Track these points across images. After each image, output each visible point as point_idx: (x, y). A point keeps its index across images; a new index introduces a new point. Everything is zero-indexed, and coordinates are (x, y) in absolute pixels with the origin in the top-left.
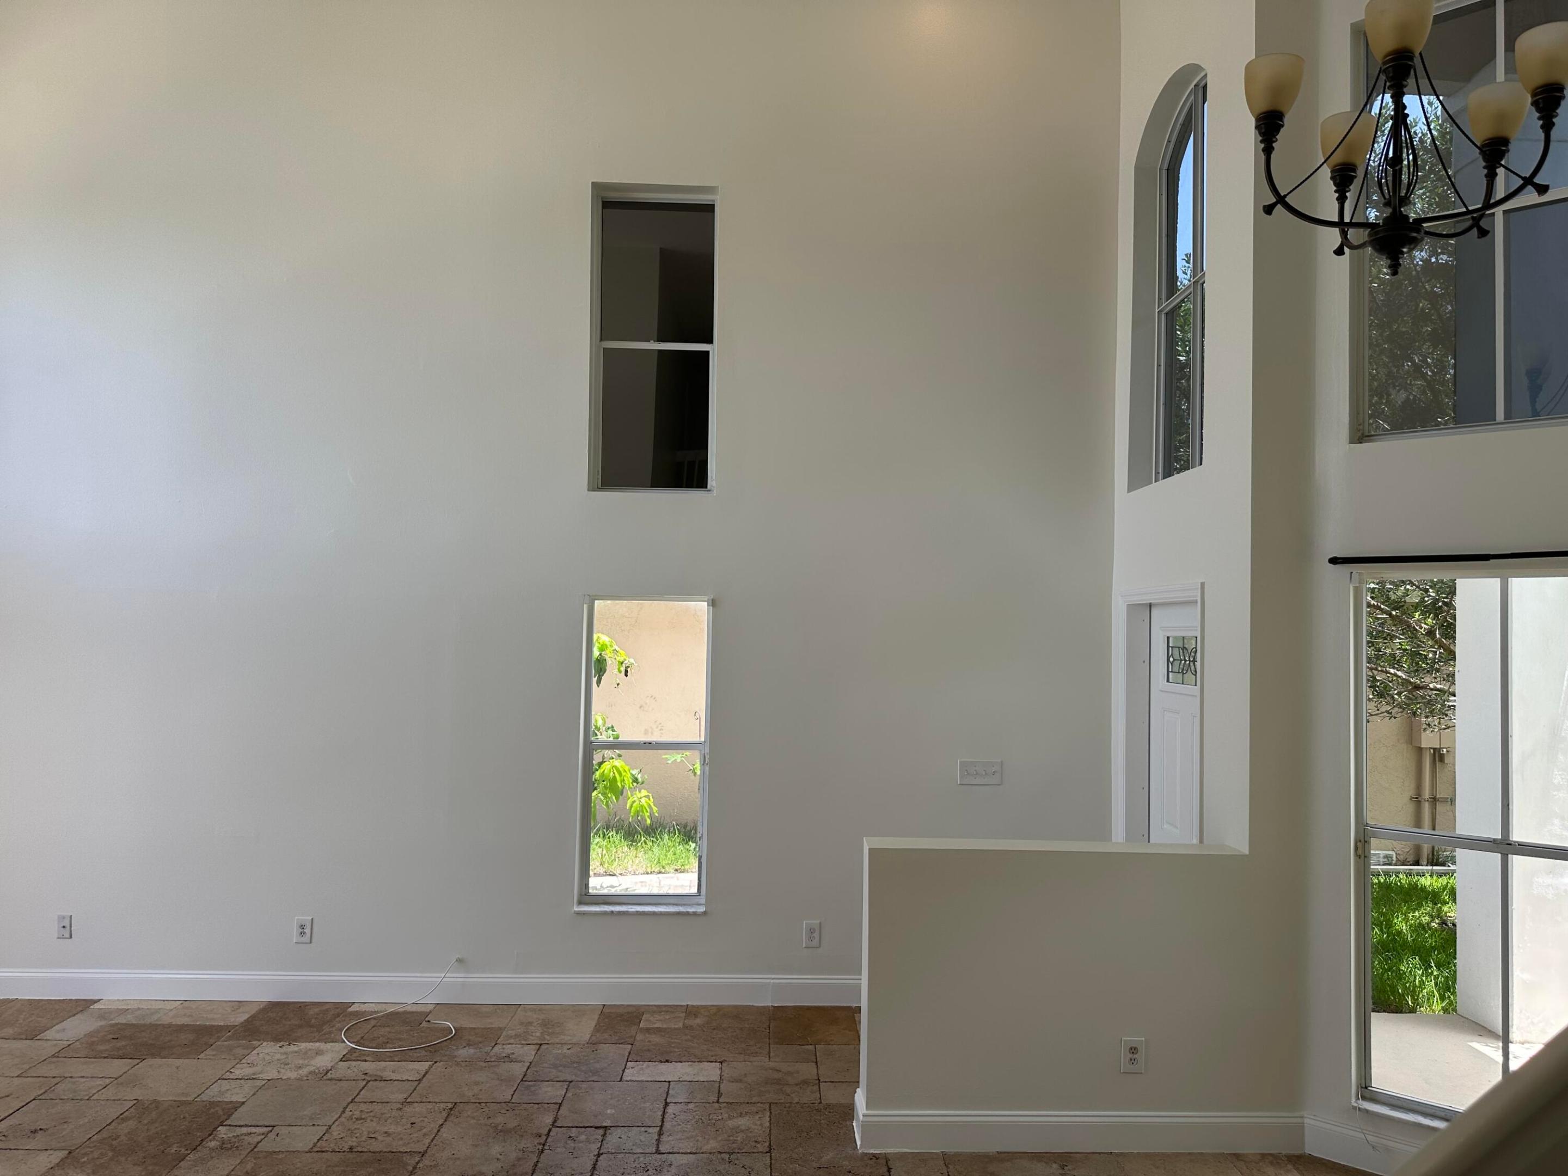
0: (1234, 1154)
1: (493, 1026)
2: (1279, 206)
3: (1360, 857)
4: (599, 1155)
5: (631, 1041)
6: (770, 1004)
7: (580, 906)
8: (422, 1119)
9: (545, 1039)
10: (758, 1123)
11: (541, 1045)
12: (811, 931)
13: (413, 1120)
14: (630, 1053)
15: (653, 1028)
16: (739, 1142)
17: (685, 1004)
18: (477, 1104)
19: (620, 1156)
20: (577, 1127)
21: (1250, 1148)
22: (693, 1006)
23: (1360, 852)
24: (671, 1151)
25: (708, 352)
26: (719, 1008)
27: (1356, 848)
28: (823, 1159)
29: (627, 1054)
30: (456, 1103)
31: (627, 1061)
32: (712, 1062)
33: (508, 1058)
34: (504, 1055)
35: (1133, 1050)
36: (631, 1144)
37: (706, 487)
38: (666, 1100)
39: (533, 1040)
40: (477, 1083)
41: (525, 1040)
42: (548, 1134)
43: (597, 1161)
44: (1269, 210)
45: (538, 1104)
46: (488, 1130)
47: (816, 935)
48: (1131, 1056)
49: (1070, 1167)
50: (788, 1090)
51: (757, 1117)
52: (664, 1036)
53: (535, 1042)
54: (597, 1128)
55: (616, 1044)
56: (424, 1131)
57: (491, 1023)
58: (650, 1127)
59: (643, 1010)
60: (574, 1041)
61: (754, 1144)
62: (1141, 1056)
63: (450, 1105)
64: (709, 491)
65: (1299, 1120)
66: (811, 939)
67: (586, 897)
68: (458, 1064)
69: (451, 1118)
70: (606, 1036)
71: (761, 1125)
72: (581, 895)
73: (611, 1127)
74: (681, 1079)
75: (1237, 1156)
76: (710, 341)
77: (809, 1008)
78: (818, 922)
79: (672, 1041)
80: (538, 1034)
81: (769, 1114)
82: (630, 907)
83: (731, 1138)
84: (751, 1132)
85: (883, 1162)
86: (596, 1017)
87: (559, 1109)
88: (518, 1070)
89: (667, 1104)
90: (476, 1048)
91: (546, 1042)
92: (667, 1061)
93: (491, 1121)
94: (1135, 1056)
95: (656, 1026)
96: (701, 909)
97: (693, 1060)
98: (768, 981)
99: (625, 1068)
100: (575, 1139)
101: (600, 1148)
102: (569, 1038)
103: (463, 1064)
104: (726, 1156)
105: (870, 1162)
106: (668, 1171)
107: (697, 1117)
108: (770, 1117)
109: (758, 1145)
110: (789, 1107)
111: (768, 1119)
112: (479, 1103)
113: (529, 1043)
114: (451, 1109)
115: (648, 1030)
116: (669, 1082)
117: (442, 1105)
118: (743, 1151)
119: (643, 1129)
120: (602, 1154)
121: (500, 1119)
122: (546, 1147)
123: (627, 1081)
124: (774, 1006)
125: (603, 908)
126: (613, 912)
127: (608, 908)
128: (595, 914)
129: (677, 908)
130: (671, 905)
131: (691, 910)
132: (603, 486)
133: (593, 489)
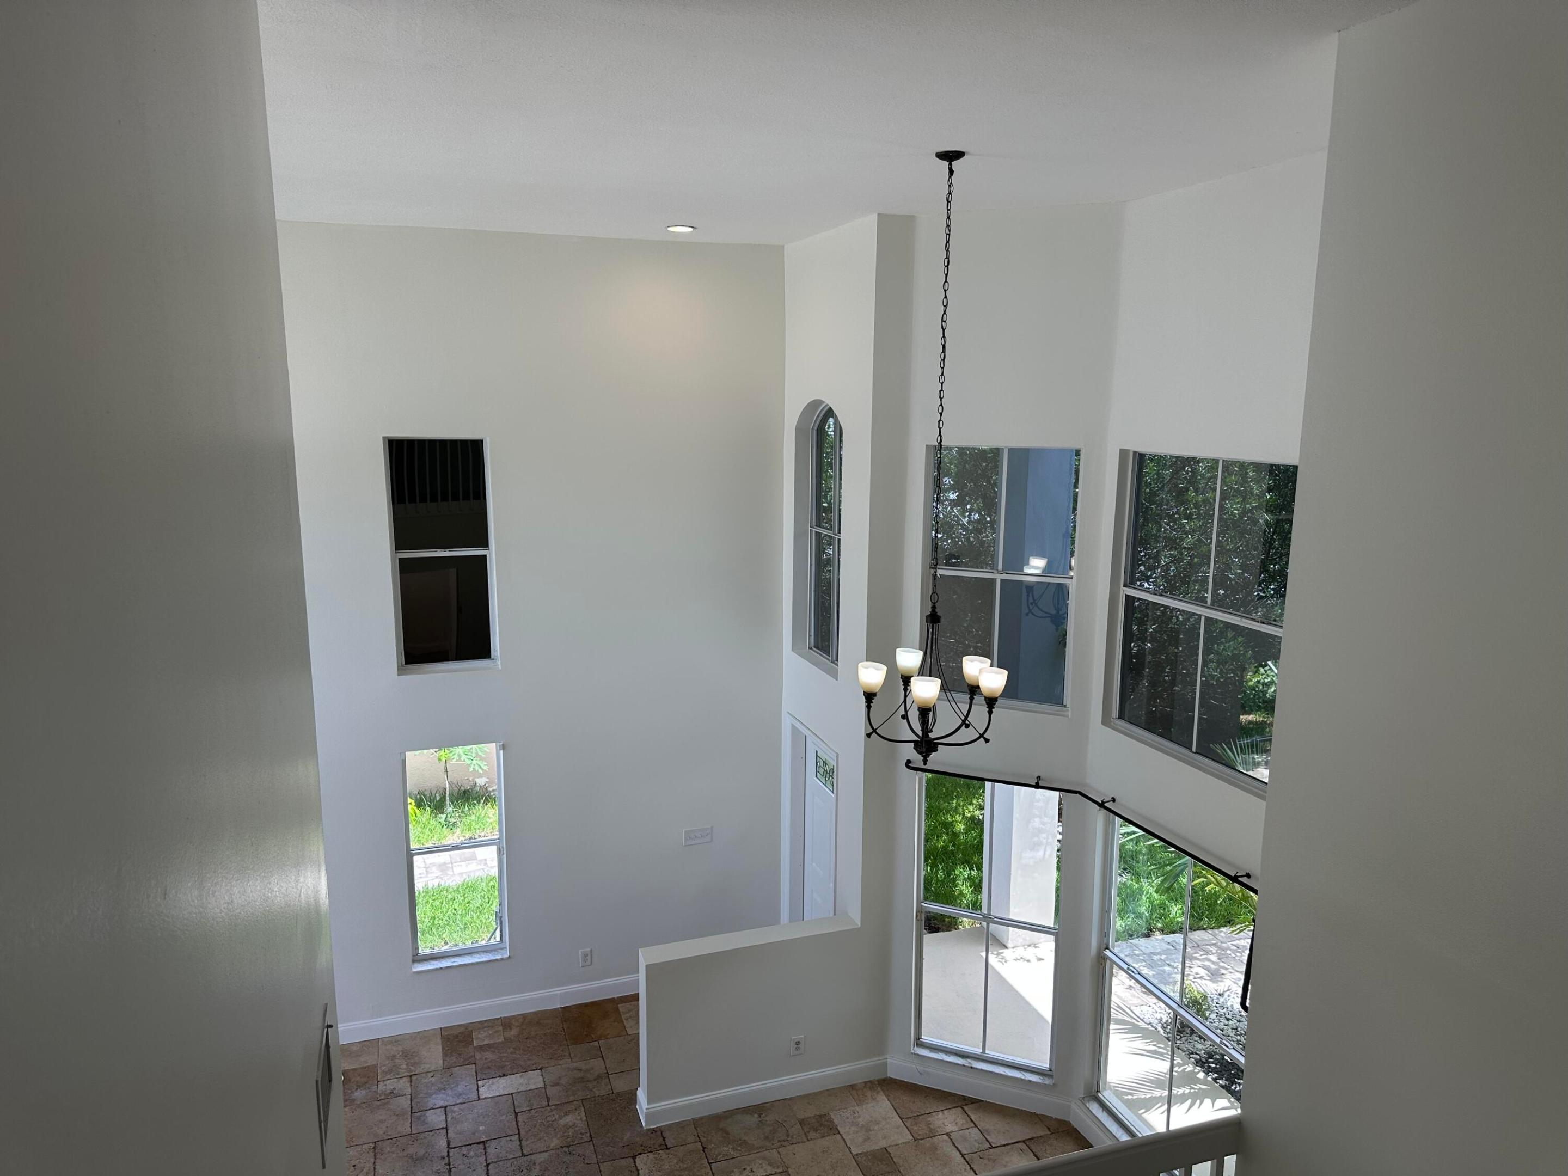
0: (851, 1085)
1: (367, 1065)
2: (874, 734)
3: (918, 920)
4: (488, 1165)
5: (472, 1060)
6: (559, 1007)
7: (416, 965)
8: (358, 1161)
9: (411, 1071)
10: (579, 1118)
11: (411, 1076)
12: (586, 956)
13: (353, 1163)
14: (476, 1073)
15: (484, 1045)
16: (571, 1136)
17: (499, 1017)
18: (390, 1140)
19: (501, 1163)
20: (465, 1146)
21: (858, 1080)
22: (505, 1018)
23: (919, 918)
24: (531, 1152)
25: (486, 556)
26: (524, 1016)
27: (917, 916)
28: (625, 1139)
29: (475, 1074)
30: (375, 1142)
31: (477, 1081)
32: (534, 1070)
33: (393, 1094)
34: (389, 1091)
35: (798, 1043)
36: (504, 1152)
37: (490, 657)
38: (515, 1111)
39: (403, 1073)
40: (382, 1122)
41: (398, 1074)
42: (448, 1156)
43: (488, 1170)
44: (868, 737)
45: (431, 1131)
46: (408, 1161)
47: (589, 957)
48: (796, 1046)
49: (764, 1115)
50: (590, 1085)
51: (577, 1114)
52: (494, 1052)
53: (405, 1075)
54: (478, 1143)
55: (463, 1065)
56: (365, 1170)
57: (366, 1062)
58: (511, 1135)
59: (470, 1029)
60: (433, 1068)
61: (580, 1136)
62: (801, 1046)
63: (373, 1146)
64: (493, 659)
65: (885, 1061)
66: (585, 961)
67: (418, 958)
68: (359, 1106)
69: (378, 1156)
70: (454, 1059)
71: (581, 1119)
72: (413, 956)
73: (487, 1141)
74: (519, 1090)
75: (852, 1087)
76: (485, 544)
77: (586, 1005)
78: (590, 949)
79: (502, 1055)
80: (404, 1066)
81: (583, 1109)
82: (453, 960)
83: (566, 1134)
84: (576, 1127)
85: (659, 1133)
86: (439, 1041)
87: (447, 1132)
88: (404, 1102)
89: (516, 1114)
90: (365, 1089)
91: (413, 1073)
92: (504, 1075)
93: (405, 1153)
94: (799, 1046)
95: (486, 1042)
96: (507, 955)
97: (522, 1071)
98: (557, 992)
99: (478, 1087)
100: (468, 1155)
101: (486, 1160)
102: (428, 1066)
103: (364, 1106)
104: (566, 1149)
105: (652, 1135)
106: (535, 1169)
107: (539, 1121)
108: (585, 1111)
109: (584, 1137)
110: (595, 1100)
111: (584, 1114)
112: (391, 1139)
113: (401, 1076)
114: (374, 1148)
115: (481, 1048)
116: (512, 1094)
117: (366, 1146)
118: (575, 1143)
119: (508, 1138)
120: (489, 1164)
121: (411, 1150)
122: (452, 1166)
123: (484, 1099)
124: (561, 1008)
125: (434, 965)
126: (441, 968)
127: (437, 965)
128: (429, 971)
129: (488, 957)
130: (482, 953)
131: (499, 957)
132: (406, 663)
133: (401, 672)
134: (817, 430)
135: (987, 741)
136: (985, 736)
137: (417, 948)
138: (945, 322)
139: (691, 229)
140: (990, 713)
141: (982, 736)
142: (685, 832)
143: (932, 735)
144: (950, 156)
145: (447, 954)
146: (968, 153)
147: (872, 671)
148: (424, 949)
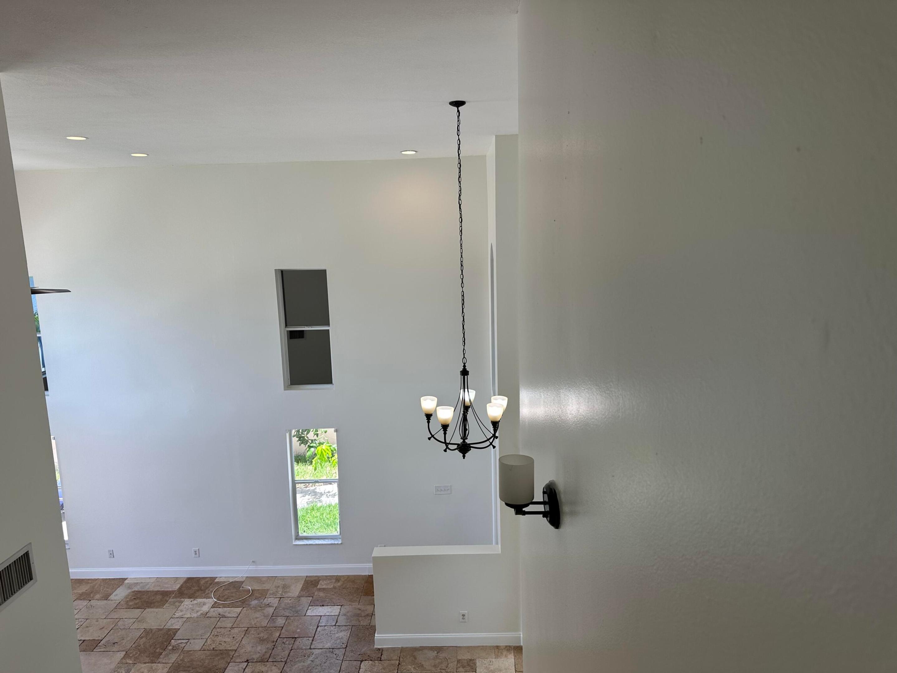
0: (497, 646)
1: (265, 588)
2: (432, 438)
4: (291, 650)
5: (312, 595)
6: (368, 574)
7: (296, 541)
8: (237, 635)
9: (282, 595)
10: (346, 635)
11: (281, 598)
13: (234, 636)
14: (311, 602)
15: (322, 588)
16: (337, 644)
17: (336, 575)
18: (255, 628)
19: (298, 650)
20: (286, 638)
21: (502, 644)
22: (339, 576)
24: (315, 648)
25: (329, 330)
26: (348, 576)
28: (362, 651)
29: (310, 602)
30: (248, 628)
31: (309, 606)
32: (338, 606)
33: (268, 605)
34: (267, 603)
35: (463, 615)
36: (302, 645)
37: (332, 384)
38: (318, 625)
39: (278, 596)
40: (256, 618)
41: (276, 596)
42: (276, 641)
43: (290, 652)
44: (429, 439)
45: (275, 627)
46: (258, 640)
48: (462, 617)
49: (440, 653)
50: (360, 619)
51: (346, 632)
52: (325, 593)
53: (279, 597)
54: (293, 638)
55: (307, 597)
56: (237, 641)
57: (265, 587)
58: (310, 637)
59: (320, 579)
60: (293, 596)
61: (341, 644)
62: (466, 617)
63: (246, 629)
65: (519, 635)
67: (298, 538)
68: (251, 609)
69: (246, 635)
70: (304, 593)
71: (347, 636)
72: (296, 536)
73: (297, 637)
74: (326, 615)
75: (497, 647)
79: (327, 595)
80: (281, 592)
81: (350, 630)
82: (314, 541)
83: (335, 642)
84: (343, 639)
85: (381, 651)
86: (303, 582)
87: (282, 629)
88: (271, 610)
89: (318, 626)
90: (258, 600)
91: (283, 596)
92: (323, 606)
93: (259, 636)
94: (464, 617)
95: (324, 587)
96: (340, 542)
97: (332, 605)
98: (366, 566)
99: (308, 609)
100: (285, 643)
101: (292, 647)
102: (291, 594)
103: (253, 608)
104: (331, 650)
105: (377, 652)
106: (312, 657)
107: (326, 633)
108: (350, 632)
109: (343, 645)
110: (358, 627)
111: (350, 633)
112: (256, 627)
113: (276, 597)
114: (246, 630)
115: (320, 590)
116: (321, 616)
117: (243, 629)
118: (338, 647)
119: (308, 638)
120: (292, 649)
121: (262, 635)
122: (275, 647)
123: (307, 616)
125: (304, 542)
126: (307, 544)
127: (306, 542)
128: (301, 545)
129: (331, 542)
130: (330, 539)
131: (336, 543)
132: (291, 384)
133: (287, 388)
135: (494, 447)
136: (493, 444)
137: (298, 532)
138: (460, 200)
142: (435, 487)
144: (458, 104)
145: (312, 538)
148: (301, 534)
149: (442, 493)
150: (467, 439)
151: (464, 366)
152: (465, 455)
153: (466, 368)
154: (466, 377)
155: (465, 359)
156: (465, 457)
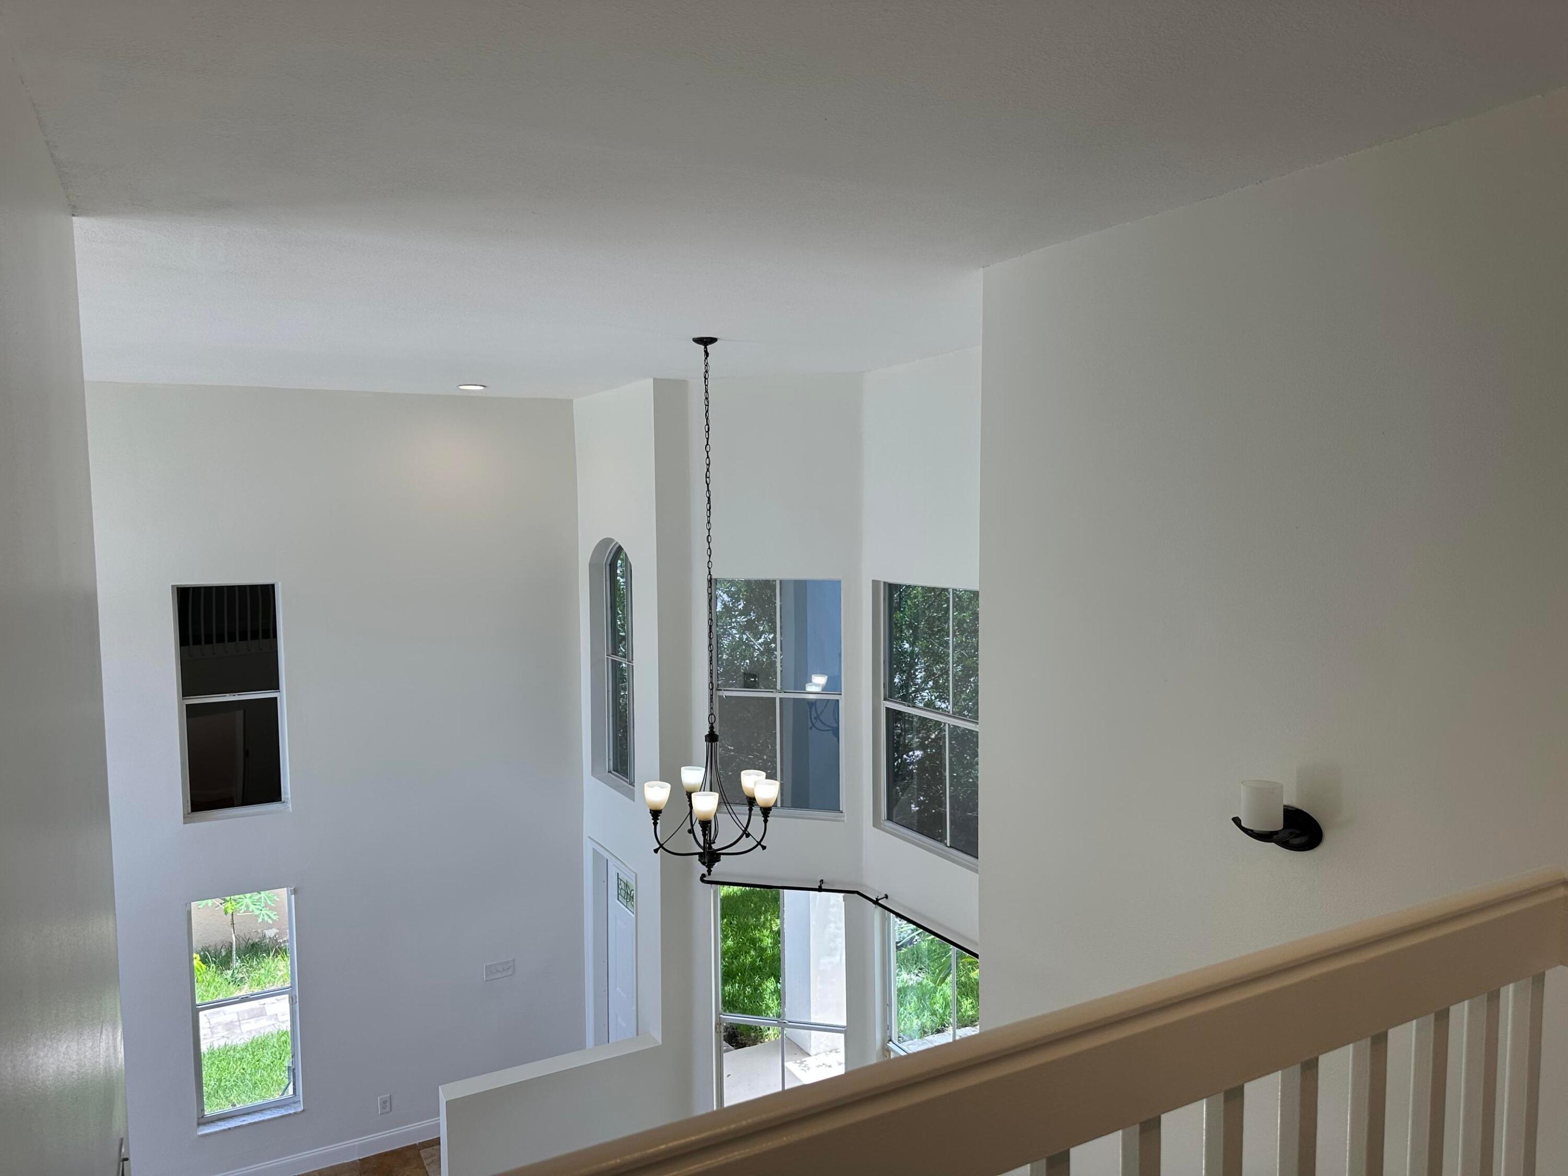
3: (718, 1032)
6: (357, 1158)
7: (201, 1128)
12: (385, 1102)
23: (718, 1030)
25: (277, 697)
26: (320, 1172)
27: (716, 1028)
37: (281, 800)
47: (388, 1104)
64: (284, 802)
66: (384, 1108)
67: (204, 1121)
72: (198, 1119)
76: (276, 686)
77: (385, 1154)
78: (389, 1095)
82: (242, 1119)
96: (300, 1109)
98: (353, 1144)
124: (359, 1160)
125: (221, 1126)
126: (230, 1129)
127: (225, 1126)
128: (216, 1133)
129: (280, 1112)
130: (274, 1109)
131: (292, 1111)
132: (193, 811)
133: (187, 819)
134: (610, 565)
135: (764, 848)
136: (762, 843)
137: (203, 1110)
138: (709, 478)
139: (482, 388)
140: (766, 821)
141: (759, 843)
142: (486, 966)
143: (715, 847)
144: (706, 341)
145: (234, 1114)
146: (719, 339)
147: (657, 789)
148: (208, 1112)
149: (499, 975)
150: (714, 843)
151: (712, 728)
152: (712, 869)
153: (714, 730)
154: (713, 744)
155: (713, 716)
156: (712, 873)
